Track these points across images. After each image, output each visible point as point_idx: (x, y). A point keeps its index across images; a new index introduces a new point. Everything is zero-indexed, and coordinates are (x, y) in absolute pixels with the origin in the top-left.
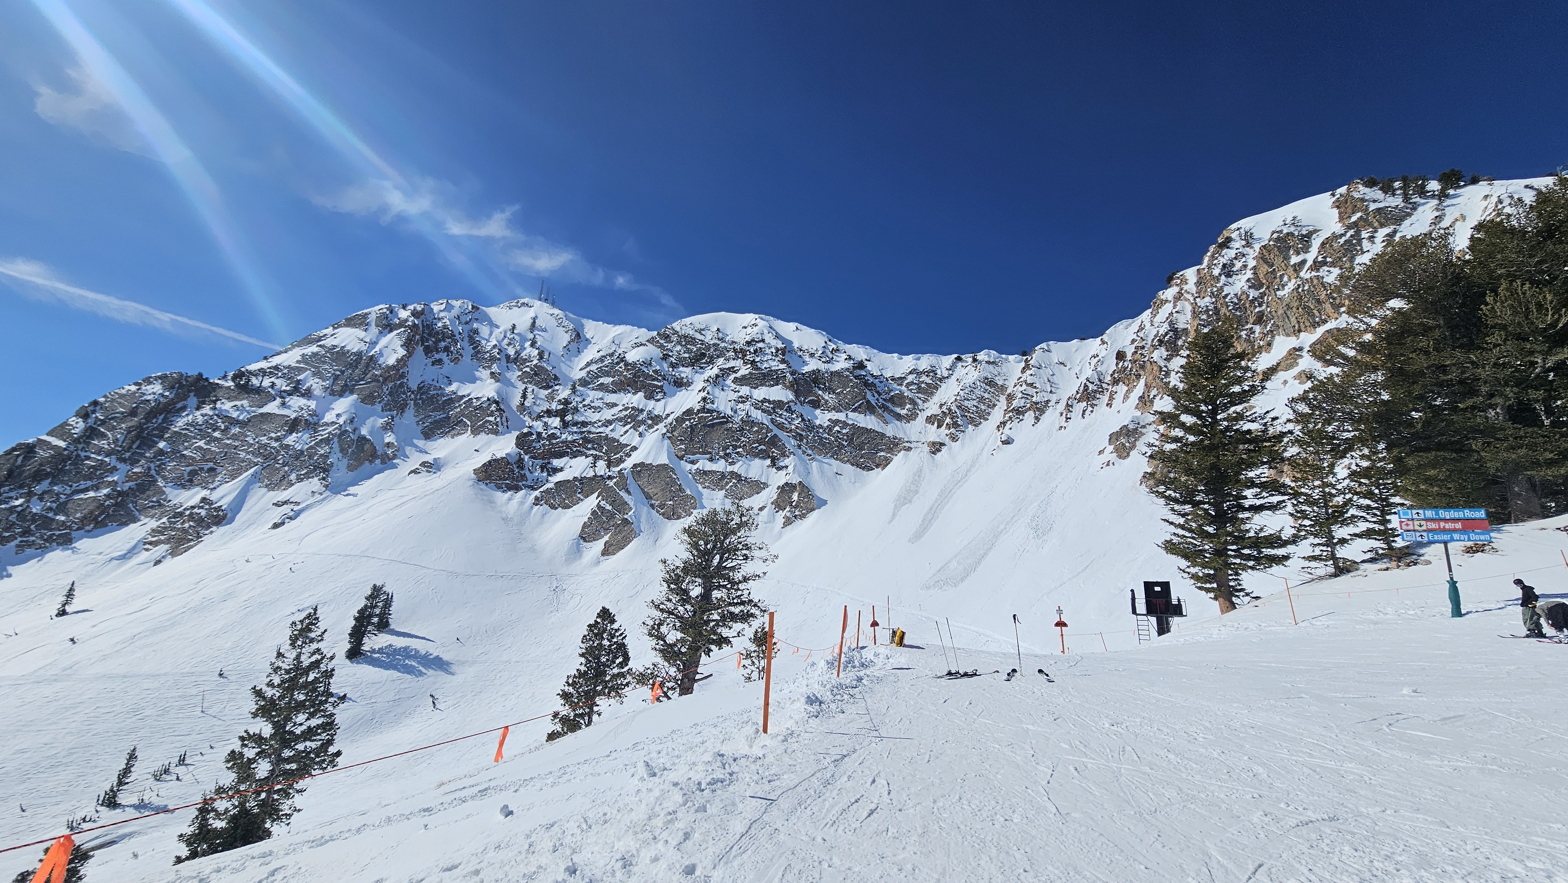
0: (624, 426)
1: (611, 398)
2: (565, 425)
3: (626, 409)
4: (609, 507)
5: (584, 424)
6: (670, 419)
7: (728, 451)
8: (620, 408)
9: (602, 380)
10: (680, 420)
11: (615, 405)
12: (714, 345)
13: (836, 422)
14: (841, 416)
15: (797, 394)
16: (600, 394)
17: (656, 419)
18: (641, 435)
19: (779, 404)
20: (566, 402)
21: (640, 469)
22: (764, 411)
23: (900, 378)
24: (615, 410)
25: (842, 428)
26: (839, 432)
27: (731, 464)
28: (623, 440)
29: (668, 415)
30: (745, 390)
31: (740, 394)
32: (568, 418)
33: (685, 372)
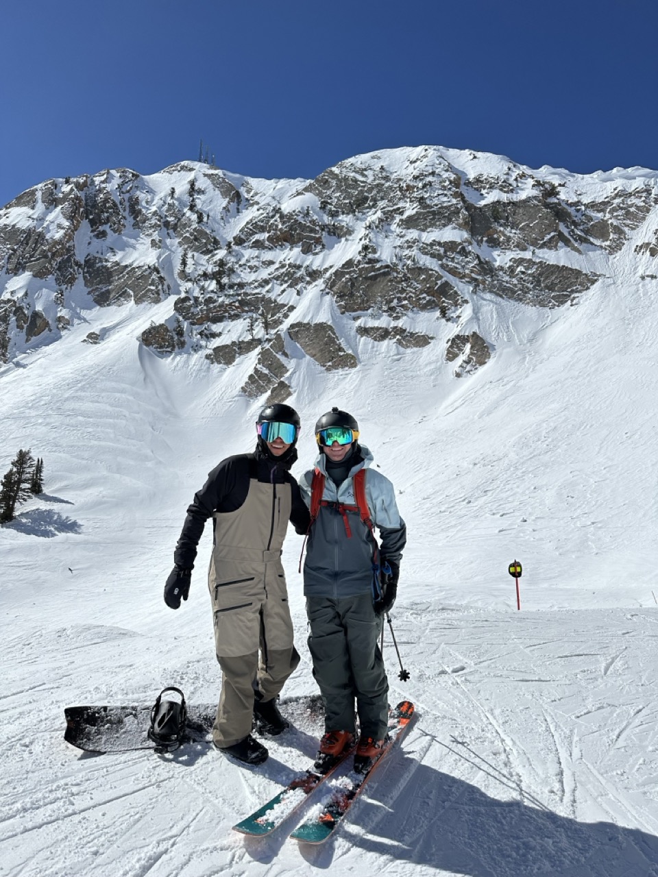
0: (282, 285)
1: (267, 255)
2: (221, 287)
3: (283, 266)
4: (266, 371)
5: (241, 285)
6: (328, 275)
7: (393, 304)
8: (277, 265)
9: (257, 237)
10: (339, 274)
11: (271, 263)
12: (377, 185)
13: (520, 261)
14: (527, 255)
15: (473, 232)
16: (255, 252)
17: (314, 275)
18: (299, 293)
19: (451, 246)
20: (222, 263)
21: (298, 330)
22: (433, 256)
23: (603, 203)
24: (272, 268)
25: (527, 268)
26: (523, 273)
27: (397, 318)
28: (281, 300)
29: (326, 270)
30: (413, 234)
31: (405, 239)
32: (225, 280)
33: (345, 220)
